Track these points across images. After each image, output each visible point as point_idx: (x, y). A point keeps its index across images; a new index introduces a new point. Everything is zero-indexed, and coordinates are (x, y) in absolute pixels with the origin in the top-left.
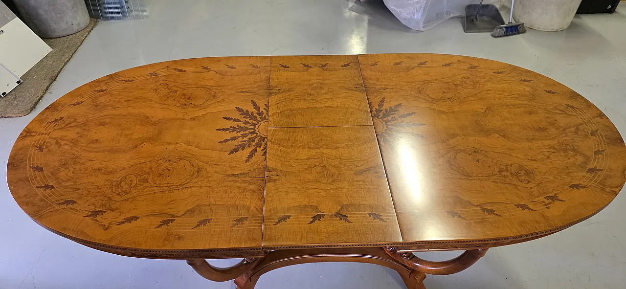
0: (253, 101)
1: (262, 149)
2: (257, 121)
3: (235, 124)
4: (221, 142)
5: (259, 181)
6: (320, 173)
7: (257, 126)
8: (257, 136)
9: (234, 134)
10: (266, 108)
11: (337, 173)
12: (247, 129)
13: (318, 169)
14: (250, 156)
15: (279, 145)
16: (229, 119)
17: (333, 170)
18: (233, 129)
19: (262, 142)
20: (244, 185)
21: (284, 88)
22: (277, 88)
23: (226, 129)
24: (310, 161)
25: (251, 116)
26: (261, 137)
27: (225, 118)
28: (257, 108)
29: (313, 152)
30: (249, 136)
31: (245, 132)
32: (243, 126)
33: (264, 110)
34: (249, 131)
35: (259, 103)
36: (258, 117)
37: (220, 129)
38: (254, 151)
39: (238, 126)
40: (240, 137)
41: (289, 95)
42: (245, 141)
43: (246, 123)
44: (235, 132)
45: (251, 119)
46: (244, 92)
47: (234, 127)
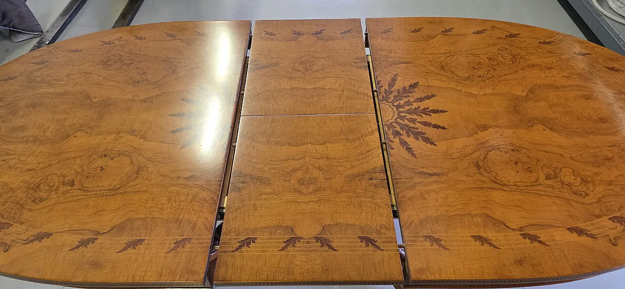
0: (414, 155)
1: (383, 88)
2: (398, 123)
3: (426, 118)
4: (434, 96)
5: (378, 58)
6: (313, 65)
7: (396, 116)
8: (393, 102)
9: (423, 105)
10: (391, 144)
11: (296, 65)
12: (409, 112)
13: (315, 68)
14: (394, 80)
15: (358, 93)
16: (437, 127)
17: (300, 68)
18: (425, 111)
19: (384, 95)
20: (392, 55)
21: (364, 182)
22: (374, 182)
23: (435, 111)
24: (323, 76)
25: (409, 131)
26: (387, 101)
27: (443, 128)
28: (403, 143)
29: (320, 84)
30: (402, 102)
31: (409, 107)
32: (415, 117)
33: (393, 140)
34: (405, 110)
35: (404, 152)
36: (398, 129)
37: (443, 111)
38: (391, 85)
39: (421, 116)
40: (414, 102)
41: (353, 167)
42: (406, 97)
43: (413, 121)
44: (422, 108)
45: (406, 125)
46: (434, 174)
47: (426, 114)
